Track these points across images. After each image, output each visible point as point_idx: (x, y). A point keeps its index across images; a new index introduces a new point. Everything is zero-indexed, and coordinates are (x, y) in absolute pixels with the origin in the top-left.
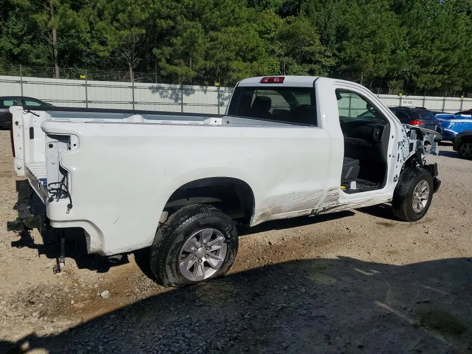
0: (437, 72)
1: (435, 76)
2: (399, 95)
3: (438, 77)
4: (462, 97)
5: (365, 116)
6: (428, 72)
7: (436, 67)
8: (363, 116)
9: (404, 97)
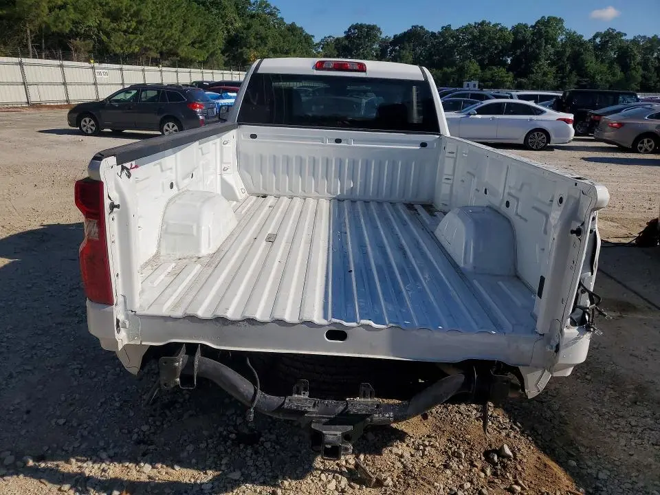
0: (131, 30)
1: (132, 37)
2: (90, 63)
3: (135, 39)
4: (161, 66)
5: (116, 98)
6: (119, 30)
7: (129, 24)
8: (114, 98)
9: (96, 65)
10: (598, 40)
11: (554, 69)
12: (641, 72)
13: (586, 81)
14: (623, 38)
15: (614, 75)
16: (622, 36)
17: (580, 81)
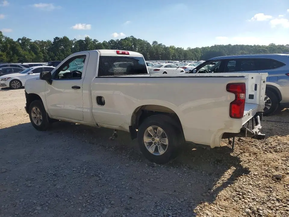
10: (20, 41)
11: (5, 53)
12: (42, 54)
13: (22, 59)
14: (31, 41)
15: (33, 56)
16: (30, 40)
17: (19, 58)
